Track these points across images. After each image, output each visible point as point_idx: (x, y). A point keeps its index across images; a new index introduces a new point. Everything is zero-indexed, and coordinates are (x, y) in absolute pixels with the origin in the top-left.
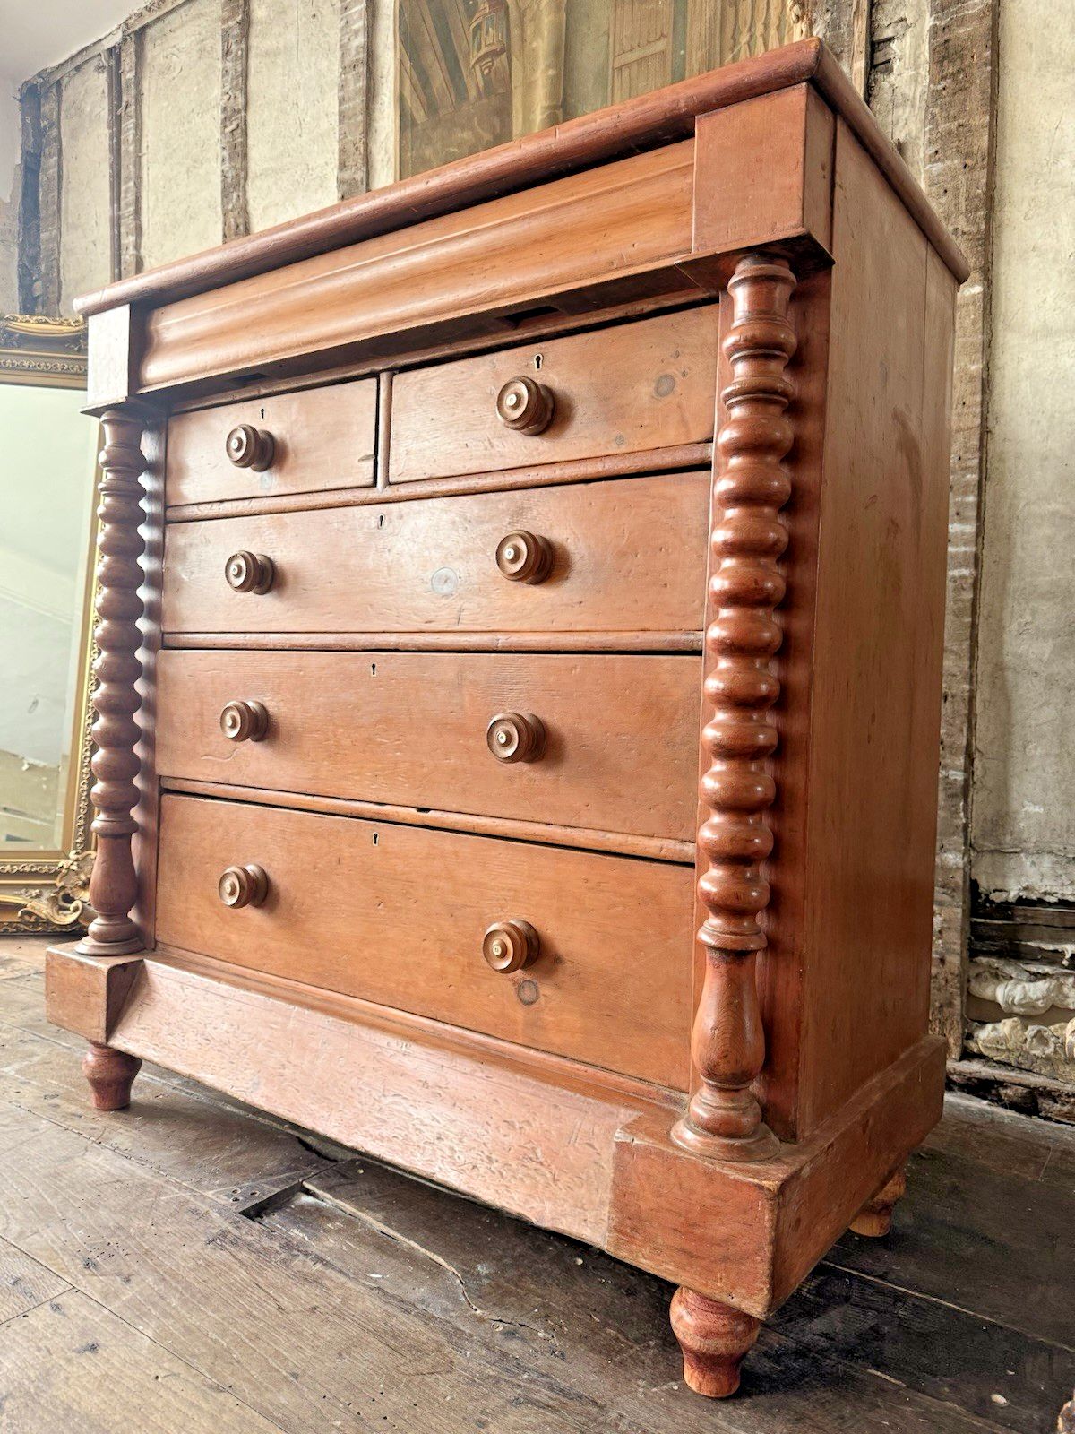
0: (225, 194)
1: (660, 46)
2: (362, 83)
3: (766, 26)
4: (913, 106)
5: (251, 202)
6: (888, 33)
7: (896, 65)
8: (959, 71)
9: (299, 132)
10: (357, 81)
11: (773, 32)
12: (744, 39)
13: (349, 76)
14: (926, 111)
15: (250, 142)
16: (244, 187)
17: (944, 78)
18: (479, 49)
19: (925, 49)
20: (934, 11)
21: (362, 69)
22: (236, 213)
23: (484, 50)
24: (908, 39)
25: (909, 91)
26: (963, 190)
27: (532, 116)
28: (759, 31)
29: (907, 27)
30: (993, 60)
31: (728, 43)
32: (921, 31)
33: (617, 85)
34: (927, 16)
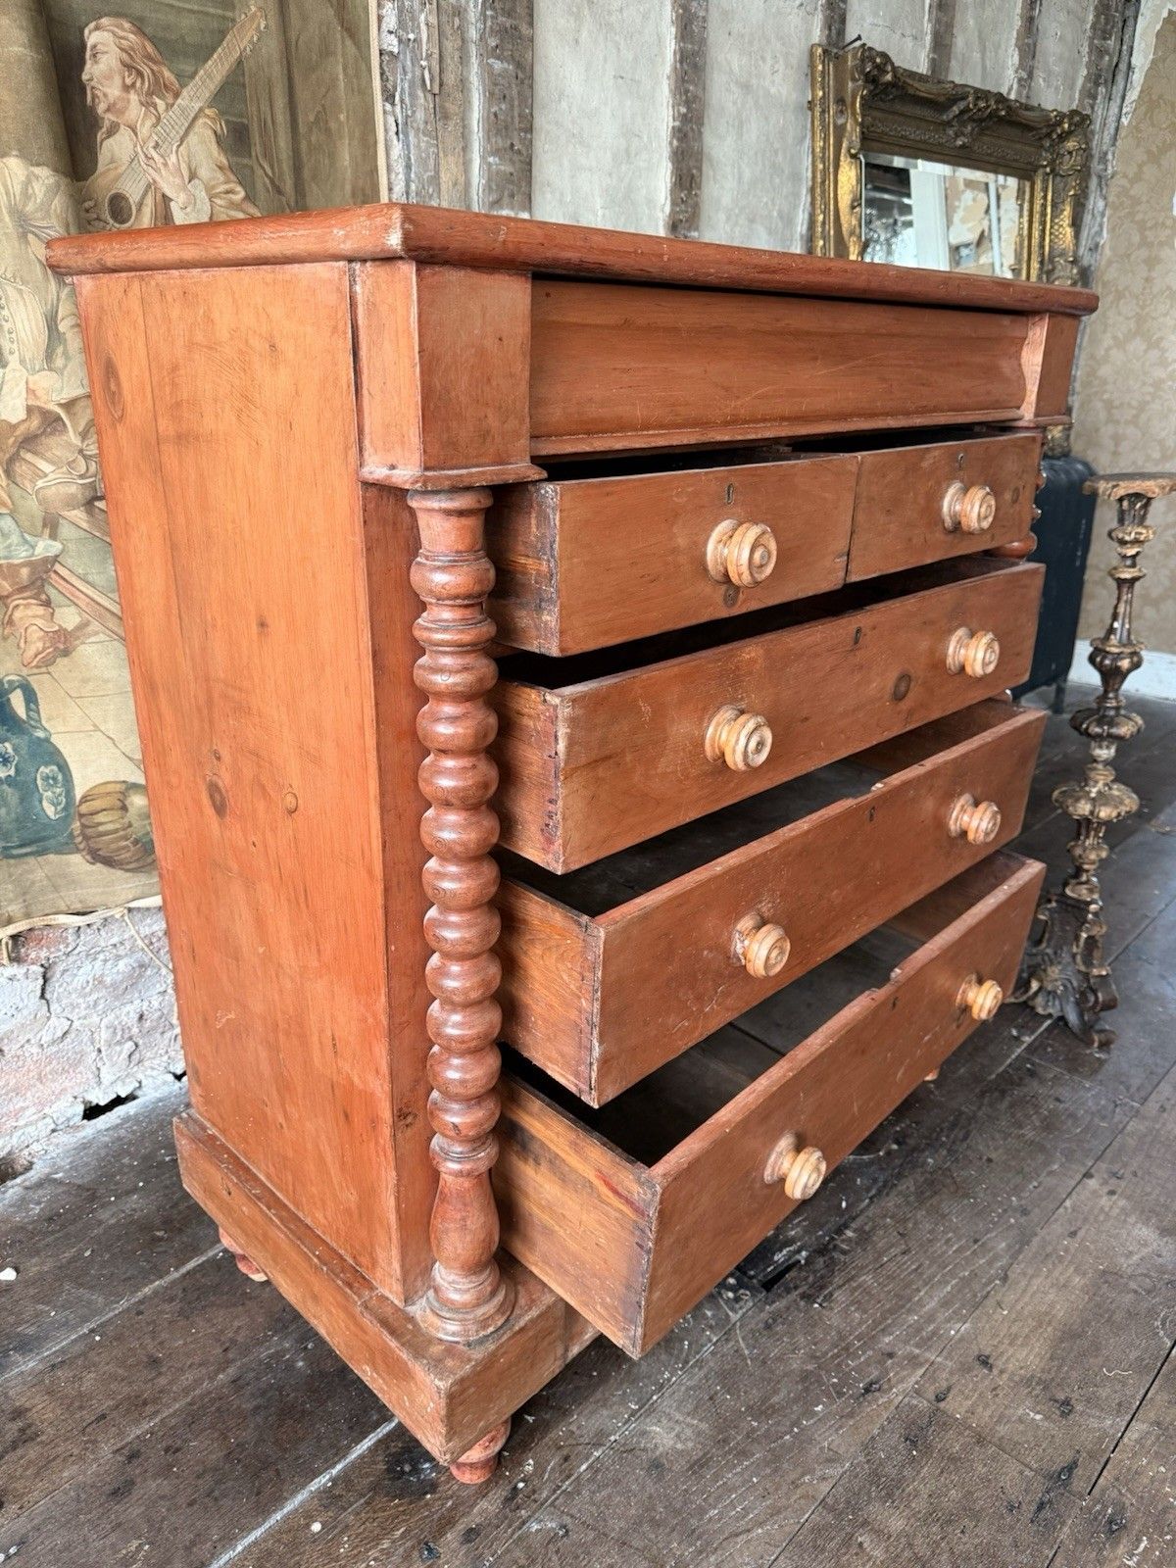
26: (516, 103)
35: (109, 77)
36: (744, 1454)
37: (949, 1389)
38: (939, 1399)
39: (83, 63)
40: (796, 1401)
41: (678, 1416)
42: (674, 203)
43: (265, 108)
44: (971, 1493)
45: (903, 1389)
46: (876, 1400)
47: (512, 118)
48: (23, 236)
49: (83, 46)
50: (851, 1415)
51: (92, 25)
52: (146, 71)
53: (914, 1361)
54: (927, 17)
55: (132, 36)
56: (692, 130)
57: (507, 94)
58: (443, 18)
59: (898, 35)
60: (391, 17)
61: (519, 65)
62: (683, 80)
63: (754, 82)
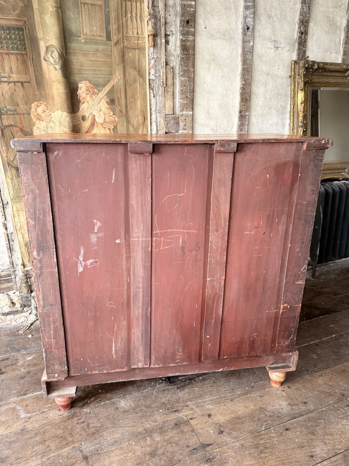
1: (100, 3)
3: (136, 15)
4: (175, 57)
6: (168, 33)
7: (171, 44)
8: (187, 54)
11: (138, 18)
12: (129, 15)
14: (180, 62)
17: (184, 55)
19: (178, 43)
20: (181, 34)
24: (174, 38)
25: (174, 53)
26: (188, 87)
27: (43, 4)
28: (134, 15)
29: (173, 34)
30: (194, 55)
31: (124, 14)
32: (177, 37)
33: (83, 10)
34: (179, 34)
35: (83, 92)
36: (136, 413)
37: (195, 418)
38: (191, 419)
39: (77, 90)
40: (157, 407)
41: (129, 401)
42: (240, 106)
43: (119, 95)
44: (180, 440)
45: (184, 414)
46: (176, 414)
47: (187, 90)
48: (60, 126)
49: (78, 87)
50: (167, 415)
51: (80, 83)
52: (91, 91)
53: (192, 409)
54: (341, 46)
55: (89, 84)
56: (247, 87)
57: (186, 85)
58: (168, 70)
59: (329, 53)
60: (153, 72)
61: (189, 78)
62: (243, 75)
63: (271, 72)
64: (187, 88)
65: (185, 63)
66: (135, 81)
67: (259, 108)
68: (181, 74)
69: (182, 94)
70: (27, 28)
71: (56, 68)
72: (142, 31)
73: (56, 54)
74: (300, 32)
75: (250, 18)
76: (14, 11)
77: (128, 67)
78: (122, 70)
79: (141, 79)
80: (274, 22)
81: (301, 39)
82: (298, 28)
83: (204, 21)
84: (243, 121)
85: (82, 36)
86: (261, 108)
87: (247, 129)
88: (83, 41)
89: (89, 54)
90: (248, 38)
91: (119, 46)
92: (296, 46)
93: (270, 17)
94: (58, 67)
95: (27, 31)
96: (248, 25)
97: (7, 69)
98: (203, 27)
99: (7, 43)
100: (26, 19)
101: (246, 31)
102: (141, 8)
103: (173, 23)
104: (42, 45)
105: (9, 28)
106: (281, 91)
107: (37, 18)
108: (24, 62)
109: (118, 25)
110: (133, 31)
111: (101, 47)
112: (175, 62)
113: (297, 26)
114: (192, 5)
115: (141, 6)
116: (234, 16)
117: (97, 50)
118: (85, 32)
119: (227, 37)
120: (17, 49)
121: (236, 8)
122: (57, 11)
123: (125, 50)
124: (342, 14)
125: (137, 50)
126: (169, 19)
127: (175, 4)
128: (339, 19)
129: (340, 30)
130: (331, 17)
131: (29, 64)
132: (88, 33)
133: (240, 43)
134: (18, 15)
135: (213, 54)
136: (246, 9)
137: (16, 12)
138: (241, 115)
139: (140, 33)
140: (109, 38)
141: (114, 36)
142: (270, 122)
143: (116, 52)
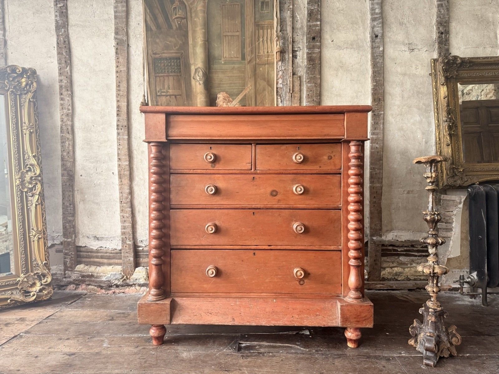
0: (58, 28)
1: (237, 34)
2: (124, 9)
3: (267, 38)
4: (302, 68)
5: (70, 34)
6: (296, 49)
7: (298, 57)
8: (314, 64)
9: (94, 16)
10: (123, 6)
11: (269, 40)
12: (261, 40)
13: (119, 5)
14: (307, 71)
15: (69, 12)
16: (67, 28)
17: (310, 65)
18: (176, 15)
19: (305, 56)
20: (307, 48)
21: (125, 4)
22: (64, 36)
23: (177, 16)
24: (301, 52)
25: (301, 64)
26: (315, 91)
27: (196, 40)
28: (265, 39)
29: (301, 49)
30: (320, 64)
31: (257, 40)
32: (304, 52)
33: (224, 40)
34: (305, 49)
35: (221, 101)
36: (191, 363)
39: (216, 100)
40: (211, 364)
41: (191, 354)
43: (250, 102)
47: (314, 94)
49: (217, 97)
50: (216, 371)
51: (219, 94)
52: (227, 99)
55: (225, 94)
56: (379, 88)
57: (312, 90)
58: (294, 79)
59: (481, 48)
60: (280, 81)
61: (316, 84)
62: (374, 77)
63: (408, 73)
64: (313, 92)
65: (311, 71)
66: (264, 90)
67: (396, 107)
68: (307, 81)
69: (309, 98)
70: (183, 57)
71: (200, 83)
72: (272, 50)
73: (201, 74)
74: (439, 33)
75: (378, 27)
76: (175, 47)
77: (259, 79)
78: (253, 82)
79: (270, 88)
80: (407, 27)
81: (441, 38)
82: (437, 29)
83: (330, 36)
84: (376, 120)
85: (223, 59)
86: (399, 107)
87: (382, 128)
88: (223, 62)
89: (227, 71)
90: (377, 45)
91: (252, 64)
92: (437, 46)
93: (401, 24)
94: (201, 82)
95: (183, 60)
96: (376, 33)
97: (166, 86)
98: (330, 41)
99: (168, 69)
100: (183, 51)
101: (375, 39)
102: (271, 33)
103: (301, 41)
104: (193, 68)
105: (170, 59)
106: (422, 90)
107: (191, 50)
108: (179, 81)
109: (252, 48)
110: (264, 51)
111: (236, 66)
112: (302, 71)
113: (435, 28)
114: (317, 25)
115: (271, 32)
116: (361, 28)
117: (233, 68)
118: (225, 56)
119: (355, 46)
120: (174, 72)
121: (363, 22)
122: (205, 44)
123: (257, 66)
124: (494, 9)
125: (266, 66)
126: (297, 38)
127: (302, 26)
128: (490, 15)
129: (494, 25)
130: (479, 14)
131: (182, 82)
132: (227, 56)
133: (369, 50)
134: (178, 50)
135: (341, 62)
136: (373, 21)
137: (177, 48)
138: (374, 115)
139: (269, 52)
140: (243, 58)
141: (248, 56)
142: (412, 121)
143: (249, 68)
